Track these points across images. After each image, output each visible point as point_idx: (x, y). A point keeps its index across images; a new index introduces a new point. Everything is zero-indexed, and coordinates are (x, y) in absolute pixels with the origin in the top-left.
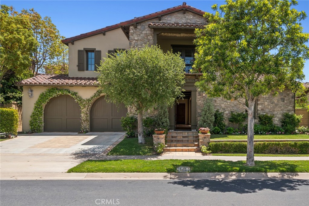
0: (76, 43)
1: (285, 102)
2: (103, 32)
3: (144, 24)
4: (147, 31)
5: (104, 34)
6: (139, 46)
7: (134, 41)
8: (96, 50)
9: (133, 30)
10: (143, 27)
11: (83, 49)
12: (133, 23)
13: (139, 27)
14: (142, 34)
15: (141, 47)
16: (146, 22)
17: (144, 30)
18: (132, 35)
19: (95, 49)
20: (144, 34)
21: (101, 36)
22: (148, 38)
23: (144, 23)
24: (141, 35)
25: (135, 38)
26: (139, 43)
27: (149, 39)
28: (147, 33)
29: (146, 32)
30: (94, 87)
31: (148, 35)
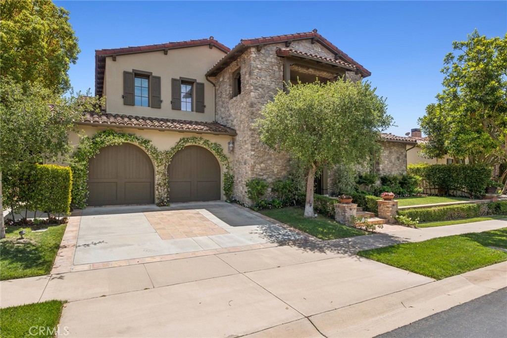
0: (120, 59)
1: (400, 161)
2: (164, 49)
3: (268, 49)
4: (272, 59)
5: (166, 53)
6: (263, 79)
7: (257, 70)
8: (153, 75)
9: (255, 54)
10: (267, 52)
11: (131, 71)
12: (258, 44)
13: (263, 51)
14: (266, 61)
15: (265, 79)
16: (271, 45)
17: (269, 56)
18: (254, 61)
19: (152, 73)
20: (269, 62)
21: (159, 55)
22: (274, 68)
23: (269, 46)
24: (266, 63)
25: (258, 66)
26: (262, 74)
27: (275, 71)
28: (272, 62)
29: (270, 60)
30: (178, 132)
31: (273, 64)
